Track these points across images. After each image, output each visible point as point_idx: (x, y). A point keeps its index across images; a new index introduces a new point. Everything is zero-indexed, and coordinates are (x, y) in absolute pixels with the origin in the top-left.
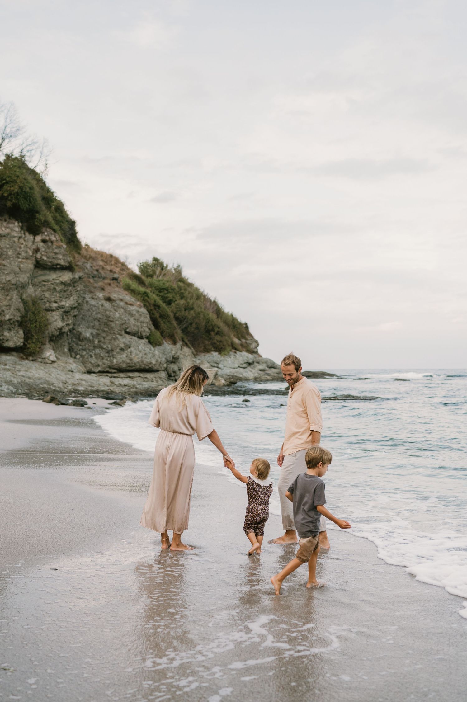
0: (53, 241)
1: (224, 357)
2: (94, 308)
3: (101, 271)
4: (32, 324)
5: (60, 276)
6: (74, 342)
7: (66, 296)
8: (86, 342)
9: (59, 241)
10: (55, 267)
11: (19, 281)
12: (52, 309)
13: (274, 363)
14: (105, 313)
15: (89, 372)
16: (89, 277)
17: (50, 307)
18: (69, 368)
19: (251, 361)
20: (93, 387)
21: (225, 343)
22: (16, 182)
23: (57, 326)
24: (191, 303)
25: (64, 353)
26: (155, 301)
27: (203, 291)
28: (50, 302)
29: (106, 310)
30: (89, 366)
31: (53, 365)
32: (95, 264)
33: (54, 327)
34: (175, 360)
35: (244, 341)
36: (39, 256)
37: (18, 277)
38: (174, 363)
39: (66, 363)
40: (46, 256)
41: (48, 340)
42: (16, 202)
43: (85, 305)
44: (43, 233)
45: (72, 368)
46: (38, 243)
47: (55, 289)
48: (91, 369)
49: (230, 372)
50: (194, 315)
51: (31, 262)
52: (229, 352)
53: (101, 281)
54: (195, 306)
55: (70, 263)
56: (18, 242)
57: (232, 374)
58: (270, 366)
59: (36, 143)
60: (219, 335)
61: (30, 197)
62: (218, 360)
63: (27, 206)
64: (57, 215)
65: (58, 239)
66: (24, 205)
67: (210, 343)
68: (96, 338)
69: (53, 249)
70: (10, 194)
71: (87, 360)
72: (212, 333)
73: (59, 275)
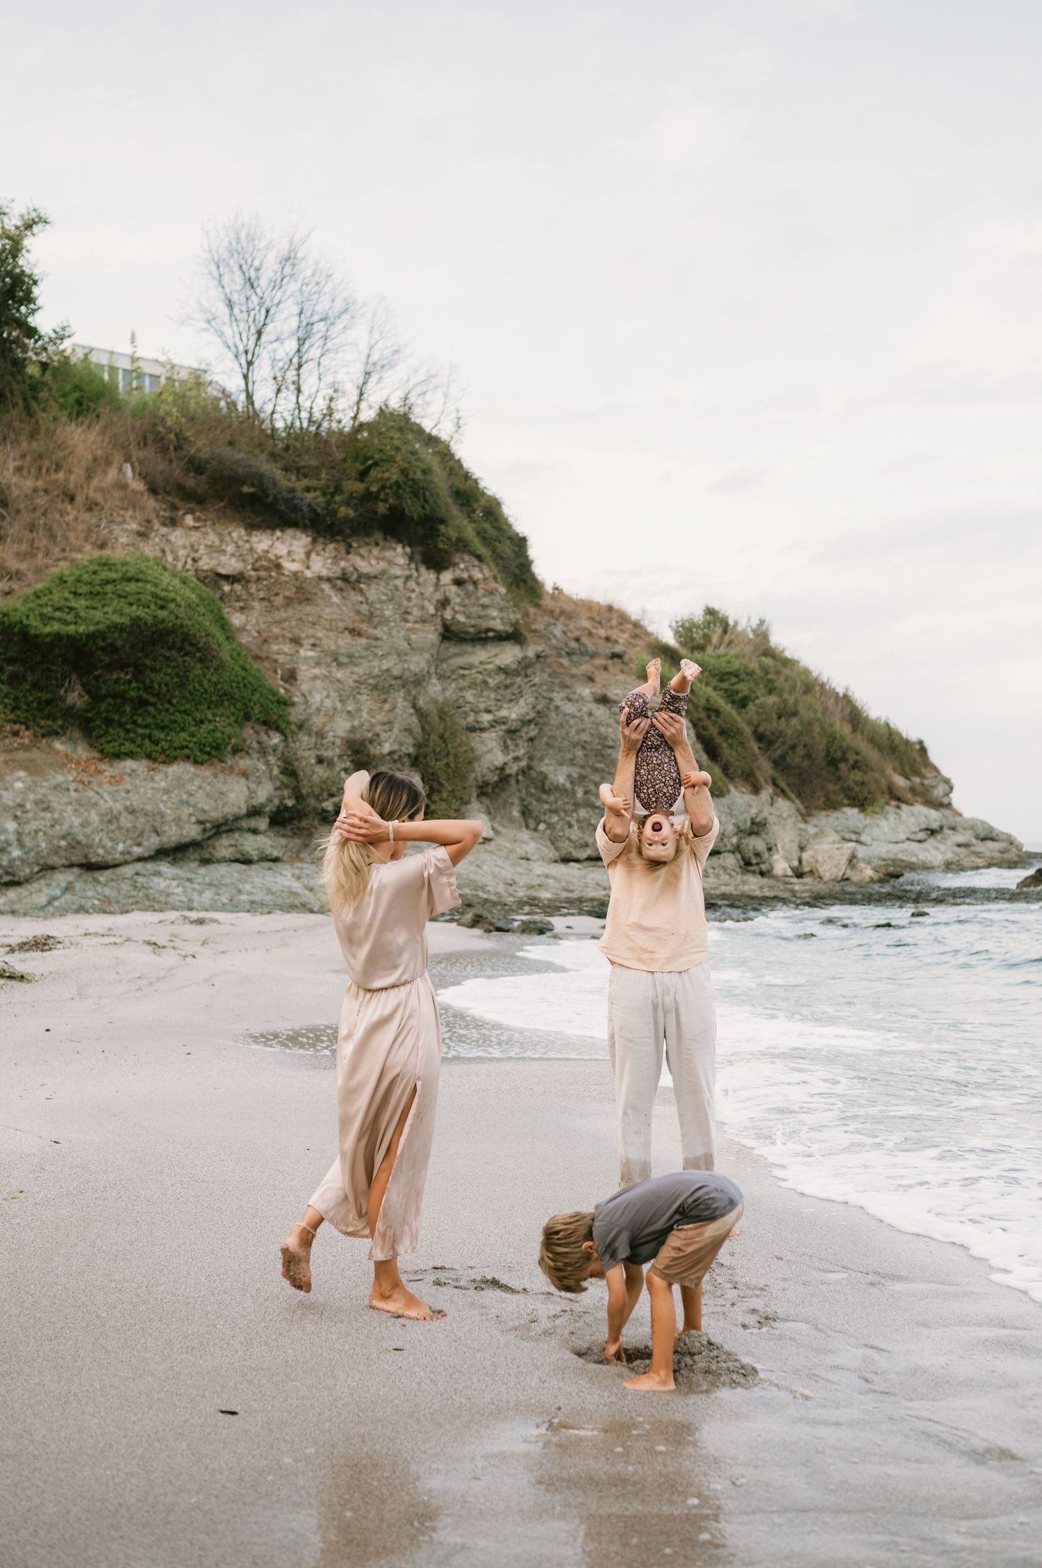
0: (478, 580)
1: (872, 818)
2: (572, 722)
3: (585, 640)
4: (440, 760)
5: (496, 655)
6: (532, 795)
7: (509, 697)
8: (557, 795)
9: (491, 579)
10: (483, 635)
11: (409, 669)
12: (482, 726)
13: (991, 829)
14: (597, 729)
15: (566, 860)
16: (560, 656)
17: (477, 722)
18: (521, 852)
19: (935, 826)
20: (572, 891)
21: (873, 787)
22: (394, 461)
23: (492, 761)
24: (791, 700)
25: (512, 821)
26: (708, 700)
27: (820, 675)
28: (476, 713)
29: (598, 724)
30: (566, 847)
31: (486, 846)
32: (571, 626)
33: (486, 766)
34: (757, 827)
35: (917, 780)
36: (448, 614)
37: (406, 661)
38: (757, 833)
39: (515, 841)
40: (464, 613)
41: (475, 794)
42: (396, 502)
43: (553, 715)
44: (456, 565)
45: (526, 852)
46: (447, 588)
47: (485, 682)
48: (571, 853)
49: (888, 852)
50: (799, 727)
51: (433, 628)
52: (882, 808)
53: (586, 662)
54: (801, 708)
55: (515, 625)
56: (405, 587)
57: (893, 857)
58: (982, 835)
59: (435, 376)
60: (859, 769)
61: (424, 489)
62: (860, 825)
63: (420, 509)
64: (487, 526)
65: (487, 575)
66: (413, 508)
67: (838, 787)
68: (579, 786)
69: (478, 599)
70: (383, 487)
71: (561, 834)
72: (843, 766)
73: (493, 653)
